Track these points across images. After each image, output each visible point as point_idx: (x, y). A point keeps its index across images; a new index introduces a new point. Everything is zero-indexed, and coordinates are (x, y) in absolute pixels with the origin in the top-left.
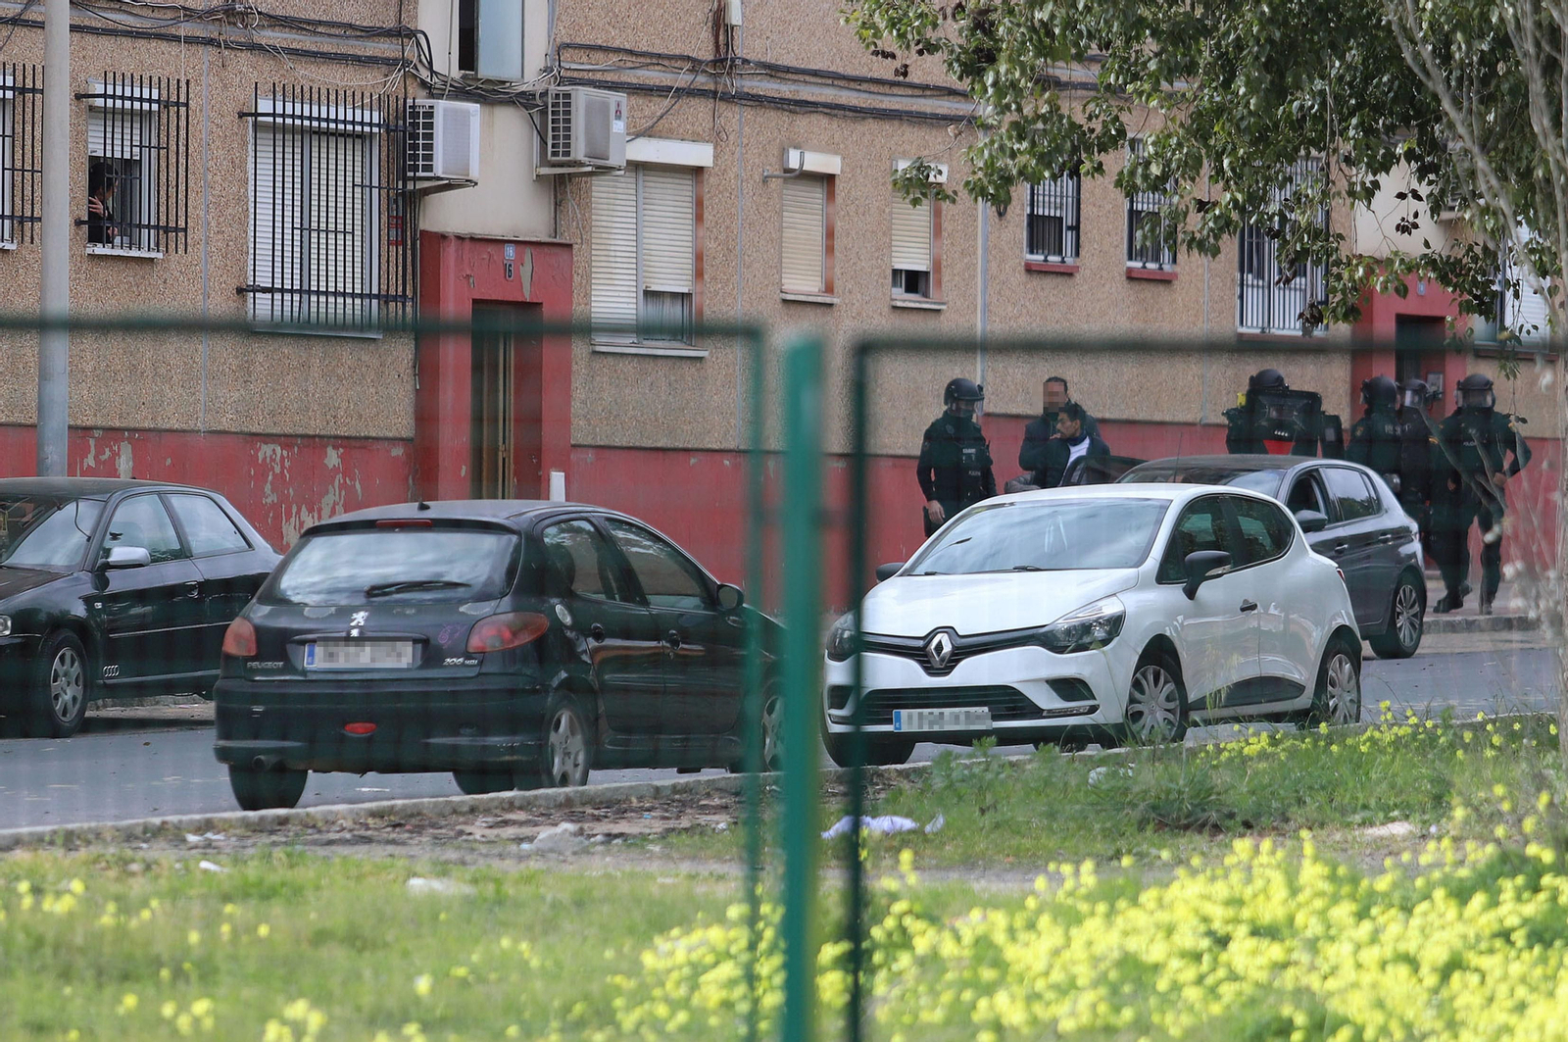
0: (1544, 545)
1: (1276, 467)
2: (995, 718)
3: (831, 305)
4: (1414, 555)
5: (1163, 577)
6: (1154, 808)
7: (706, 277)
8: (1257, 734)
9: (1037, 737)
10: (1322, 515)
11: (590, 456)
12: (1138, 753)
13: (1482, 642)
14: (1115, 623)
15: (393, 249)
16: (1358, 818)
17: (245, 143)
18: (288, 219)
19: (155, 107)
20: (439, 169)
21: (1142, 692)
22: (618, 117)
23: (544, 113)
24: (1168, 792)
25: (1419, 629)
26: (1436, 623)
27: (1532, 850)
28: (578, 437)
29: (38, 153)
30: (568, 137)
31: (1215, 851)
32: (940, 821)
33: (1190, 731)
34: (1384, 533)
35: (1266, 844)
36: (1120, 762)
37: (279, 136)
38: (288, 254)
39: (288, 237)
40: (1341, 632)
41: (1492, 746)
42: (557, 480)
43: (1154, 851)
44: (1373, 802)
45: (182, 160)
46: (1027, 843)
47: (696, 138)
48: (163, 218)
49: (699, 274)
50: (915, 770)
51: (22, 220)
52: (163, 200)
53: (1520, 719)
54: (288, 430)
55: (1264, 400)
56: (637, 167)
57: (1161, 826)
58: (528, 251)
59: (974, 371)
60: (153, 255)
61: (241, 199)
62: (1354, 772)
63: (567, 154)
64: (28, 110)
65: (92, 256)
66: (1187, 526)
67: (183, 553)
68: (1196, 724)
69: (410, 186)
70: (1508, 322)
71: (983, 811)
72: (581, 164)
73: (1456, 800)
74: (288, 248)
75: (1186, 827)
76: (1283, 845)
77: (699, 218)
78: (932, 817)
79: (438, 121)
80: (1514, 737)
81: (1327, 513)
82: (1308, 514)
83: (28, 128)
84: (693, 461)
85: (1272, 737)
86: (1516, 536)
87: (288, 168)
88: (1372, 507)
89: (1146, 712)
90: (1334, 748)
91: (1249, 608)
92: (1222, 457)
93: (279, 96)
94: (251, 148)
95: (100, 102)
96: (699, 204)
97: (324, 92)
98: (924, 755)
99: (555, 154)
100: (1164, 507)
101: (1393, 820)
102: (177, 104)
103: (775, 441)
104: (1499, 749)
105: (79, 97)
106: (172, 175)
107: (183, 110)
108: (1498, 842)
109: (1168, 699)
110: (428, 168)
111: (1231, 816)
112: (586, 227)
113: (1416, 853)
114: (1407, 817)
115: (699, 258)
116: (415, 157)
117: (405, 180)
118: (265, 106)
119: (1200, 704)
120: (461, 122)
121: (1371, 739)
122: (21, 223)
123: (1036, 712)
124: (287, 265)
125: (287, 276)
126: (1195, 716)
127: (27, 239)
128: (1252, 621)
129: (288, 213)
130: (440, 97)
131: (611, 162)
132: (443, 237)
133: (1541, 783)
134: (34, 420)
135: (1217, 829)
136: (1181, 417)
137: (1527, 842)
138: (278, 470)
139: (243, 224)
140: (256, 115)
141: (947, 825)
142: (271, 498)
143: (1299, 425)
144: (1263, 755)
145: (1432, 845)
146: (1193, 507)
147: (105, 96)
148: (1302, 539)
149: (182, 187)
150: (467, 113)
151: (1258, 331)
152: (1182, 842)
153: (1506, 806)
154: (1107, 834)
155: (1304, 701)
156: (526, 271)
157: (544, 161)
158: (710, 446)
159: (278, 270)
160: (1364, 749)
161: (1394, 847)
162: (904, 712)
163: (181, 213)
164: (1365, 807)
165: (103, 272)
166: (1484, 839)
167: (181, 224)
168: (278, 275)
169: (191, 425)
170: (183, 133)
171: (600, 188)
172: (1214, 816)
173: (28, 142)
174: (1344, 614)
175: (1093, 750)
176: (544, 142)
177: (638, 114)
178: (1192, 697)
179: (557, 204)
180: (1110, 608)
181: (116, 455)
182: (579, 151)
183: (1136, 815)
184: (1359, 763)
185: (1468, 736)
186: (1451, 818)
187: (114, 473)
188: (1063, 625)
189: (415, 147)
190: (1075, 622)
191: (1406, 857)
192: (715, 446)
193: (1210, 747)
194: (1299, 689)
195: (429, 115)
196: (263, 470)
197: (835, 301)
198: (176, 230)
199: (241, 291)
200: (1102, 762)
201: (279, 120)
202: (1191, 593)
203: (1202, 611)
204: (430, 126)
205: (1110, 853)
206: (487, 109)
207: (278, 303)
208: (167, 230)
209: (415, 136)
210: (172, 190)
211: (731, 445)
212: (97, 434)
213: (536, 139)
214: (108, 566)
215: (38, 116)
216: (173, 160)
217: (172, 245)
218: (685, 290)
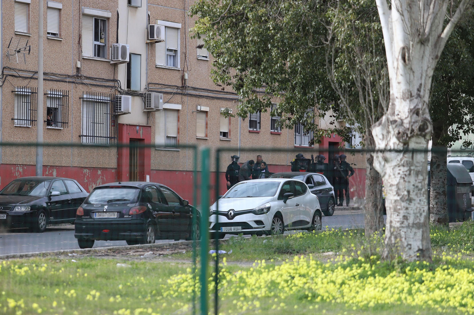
1: (303, 175)
3: (206, 139)
5: (279, 198)
6: (277, 249)
7: (180, 133)
8: (300, 233)
9: (252, 233)
11: (155, 172)
12: (274, 237)
13: (346, 212)
14: (268, 209)
15: (112, 127)
17: (81, 104)
18: (90, 121)
19: (61, 96)
20: (122, 110)
21: (274, 223)
22: (161, 99)
23: (145, 98)
24: (281, 245)
25: (334, 210)
26: (337, 208)
28: (152, 168)
29: (36, 106)
30: (150, 103)
31: (291, 258)
32: (231, 251)
33: (285, 232)
34: (326, 189)
35: (302, 257)
36: (270, 238)
37: (88, 103)
38: (90, 128)
39: (90, 125)
40: (317, 210)
41: (350, 235)
42: (148, 177)
43: (277, 258)
44: (325, 247)
45: (67, 108)
46: (250, 256)
47: (178, 103)
48: (63, 120)
49: (178, 133)
50: (225, 240)
52: (63, 116)
53: (356, 229)
54: (90, 166)
55: (299, 161)
56: (165, 110)
57: (279, 253)
58: (142, 128)
60: (61, 128)
61: (80, 116)
62: (320, 241)
63: (150, 107)
64: (34, 97)
65: (48, 129)
66: (285, 187)
67: (67, 193)
69: (116, 114)
70: (353, 143)
71: (240, 249)
72: (153, 109)
73: (343, 247)
74: (90, 127)
75: (284, 253)
76: (305, 257)
77: (178, 121)
78: (229, 250)
79: (122, 99)
80: (355, 233)
81: (314, 184)
82: (310, 185)
83: (34, 101)
84: (177, 173)
85: (303, 233)
87: (90, 110)
88: (323, 183)
89: (275, 227)
90: (316, 236)
91: (298, 205)
93: (88, 94)
95: (49, 95)
96: (178, 117)
97: (98, 93)
98: (227, 237)
99: (147, 107)
100: (279, 183)
101: (329, 251)
103: (199, 169)
104: (352, 236)
105: (45, 94)
106: (65, 111)
107: (67, 97)
108: (352, 256)
109: (280, 225)
110: (120, 110)
111: (294, 250)
112: (154, 123)
113: (334, 258)
114: (332, 251)
115: (178, 129)
116: (117, 107)
117: (115, 112)
118: (85, 96)
119: (287, 226)
120: (127, 100)
121: (324, 234)
122: (32, 121)
123: (252, 228)
124: (90, 131)
125: (90, 133)
126: (286, 229)
127: (34, 125)
128: (298, 208)
129: (90, 119)
130: (123, 94)
131: (159, 109)
132: (123, 125)
134: (35, 164)
135: (291, 253)
136: (282, 164)
138: (87, 175)
139: (80, 122)
140: (83, 98)
141: (233, 252)
142: (86, 181)
143: (306, 166)
144: (301, 237)
145: (337, 257)
146: (286, 183)
148: (309, 190)
149: (67, 114)
150: (129, 98)
151: (299, 145)
152: (283, 256)
153: (354, 249)
154: (267, 254)
155: (309, 225)
156: (141, 132)
157: (145, 108)
158: (181, 170)
159: (88, 132)
160: (322, 236)
161: (329, 257)
162: (223, 228)
163: (67, 119)
164: (323, 248)
165: (51, 132)
166: (349, 256)
167: (67, 122)
169: (69, 165)
170: (67, 102)
171: (157, 114)
172: (290, 251)
173: (34, 104)
174: (318, 207)
175: (264, 236)
176: (145, 104)
177: (165, 98)
178: (285, 224)
179: (148, 118)
180: (268, 205)
181: (53, 171)
182: (153, 106)
183: (273, 250)
184: (321, 239)
185: (345, 233)
186: (341, 251)
187: (52, 175)
188: (257, 209)
189: (117, 105)
190: (260, 208)
191: (332, 259)
193: (289, 235)
194: (308, 223)
195: (120, 98)
196: (85, 174)
197: (208, 138)
199: (80, 136)
200: (266, 238)
201: (88, 99)
202: (285, 202)
203: (287, 206)
204: (120, 101)
205: (268, 258)
206: (133, 97)
207: (88, 139)
208: (64, 123)
209: (117, 103)
210: (65, 114)
211: (185, 170)
212: (49, 167)
213: (143, 103)
214: (51, 196)
215: (36, 98)
216: (65, 108)
217: (65, 126)
218: (175, 136)
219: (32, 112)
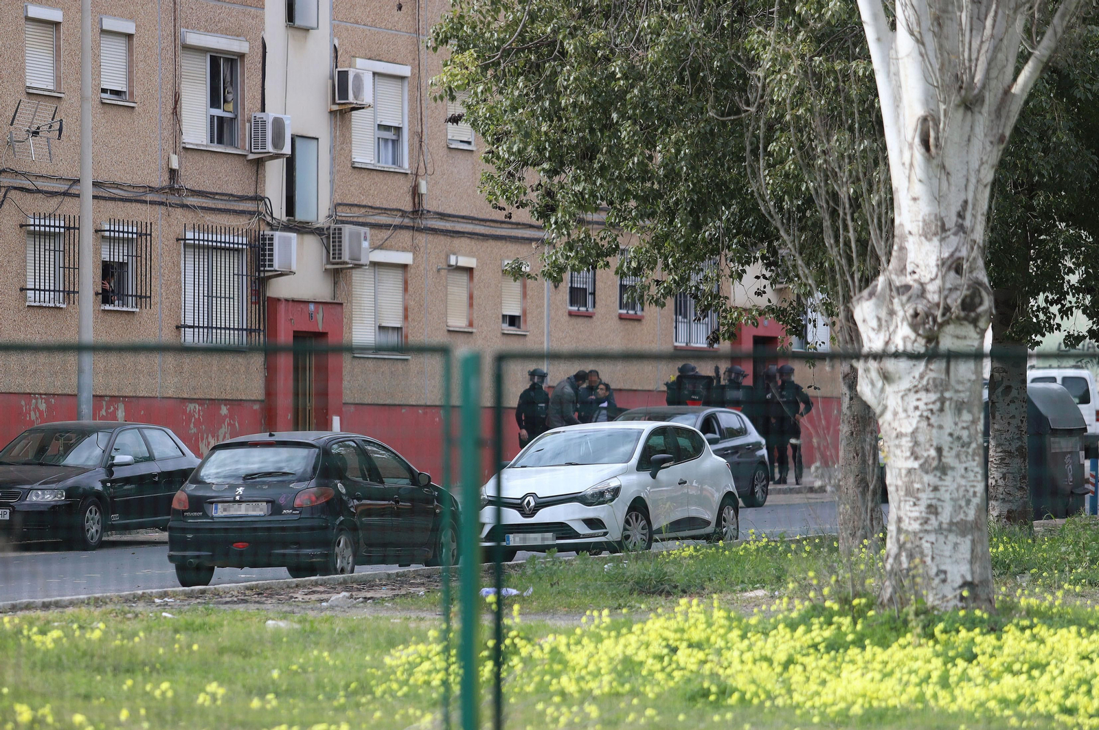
0: (833, 451)
1: (694, 412)
2: (558, 538)
3: (471, 333)
4: (763, 456)
5: (641, 467)
6: (637, 583)
7: (409, 319)
8: (688, 546)
9: (577, 548)
10: (717, 436)
11: (352, 408)
12: (628, 556)
13: (797, 499)
14: (616, 491)
15: (254, 306)
16: (739, 588)
17: (180, 254)
18: (201, 292)
19: (135, 236)
20: (276, 266)
21: (630, 525)
22: (365, 239)
23: (328, 237)
24: (644, 575)
25: (766, 492)
26: (774, 489)
27: (828, 604)
28: (347, 398)
29: (76, 260)
30: (340, 250)
31: (668, 604)
32: (531, 589)
33: (654, 544)
34: (748, 445)
35: (695, 601)
36: (620, 560)
37: (197, 250)
38: (201, 309)
39: (201, 300)
40: (729, 494)
41: (805, 551)
42: (336, 421)
43: (637, 605)
44: (746, 580)
45: (148, 262)
46: (574, 601)
47: (404, 250)
48: (139, 291)
49: (406, 317)
50: (517, 565)
51: (69, 293)
52: (139, 282)
53: (820, 537)
54: (202, 397)
55: (686, 381)
56: (375, 264)
57: (640, 592)
58: (321, 307)
59: (544, 367)
60: (134, 310)
61: (178, 282)
62: (736, 565)
63: (340, 258)
64: (72, 238)
65: (104, 311)
66: (651, 442)
67: (150, 458)
68: (656, 541)
69: (262, 275)
70: (810, 339)
71: (552, 585)
72: (347, 263)
73: (790, 579)
74: (201, 306)
75: (653, 593)
76: (701, 601)
77: (406, 289)
78: (527, 588)
79: (276, 242)
80: (816, 546)
81: (720, 434)
82: (710, 436)
83: (72, 247)
84: (403, 411)
85: (695, 548)
86: (819, 448)
87: (201, 266)
88: (742, 432)
89: (632, 534)
90: (727, 553)
91: (682, 483)
92: (665, 408)
93: (196, 230)
94: (183, 256)
95: (107, 234)
96: (406, 283)
97: (219, 228)
98: (520, 557)
99: (334, 258)
100: (640, 433)
101: (757, 589)
102: (146, 234)
103: (456, 400)
104: (809, 553)
105: (97, 231)
106: (144, 270)
107: (149, 237)
108: (810, 600)
109: (643, 529)
110: (271, 266)
111: (676, 587)
112: (349, 294)
113: (769, 605)
114: (763, 587)
115: (406, 309)
116: (265, 261)
117: (259, 271)
118: (189, 235)
119: (659, 531)
120: (287, 243)
121: (745, 548)
122: (68, 294)
123: (577, 536)
124: (201, 314)
125: (201, 320)
126: (657, 537)
127: (72, 302)
128: (685, 489)
129: (201, 289)
130: (277, 230)
131: (362, 262)
132: (279, 300)
133: (832, 570)
134: (76, 392)
135: (669, 594)
136: (647, 388)
137: (825, 601)
138: (197, 416)
139: (179, 294)
140: (185, 239)
141: (534, 592)
142: (193, 430)
143: (704, 393)
144: (691, 557)
145: (778, 601)
146: (655, 432)
147: (110, 231)
148: (709, 448)
149: (148, 276)
150: (290, 238)
151: (684, 345)
152: (651, 600)
153: (815, 582)
154: (614, 596)
155: (710, 529)
156: (320, 317)
157: (328, 262)
158: (412, 403)
159: (196, 317)
160: (741, 553)
161: (757, 603)
162: (511, 536)
163: (148, 289)
164: (743, 582)
165: (110, 319)
166: (803, 599)
167: (148, 294)
168: (196, 319)
169: (154, 394)
170: (149, 249)
171: (356, 275)
172: (667, 588)
173: (72, 254)
174: (731, 486)
175: (605, 554)
176: (328, 252)
177: (375, 238)
178: (655, 527)
179: (335, 283)
180: (614, 483)
181: (116, 409)
182: (346, 257)
183: (628, 587)
184: (738, 561)
185: (793, 546)
186: (786, 588)
187: (115, 418)
188: (590, 492)
189: (264, 255)
190: (597, 490)
191: (764, 607)
192: (414, 404)
193: (665, 553)
194: (708, 523)
195: (271, 239)
196: (190, 416)
197: (474, 330)
198: (146, 297)
199: (178, 327)
200: (611, 560)
201: (197, 242)
202: (654, 476)
203: (658, 485)
204: (271, 245)
205: (616, 606)
206: (300, 236)
207: (196, 333)
208: (141, 297)
209: (264, 250)
210: (144, 278)
211: (423, 403)
212: (106, 399)
213: (324, 251)
214: (113, 465)
215: (76, 241)
216: (144, 262)
217: (144, 305)
218: (399, 326)
219: (67, 272)
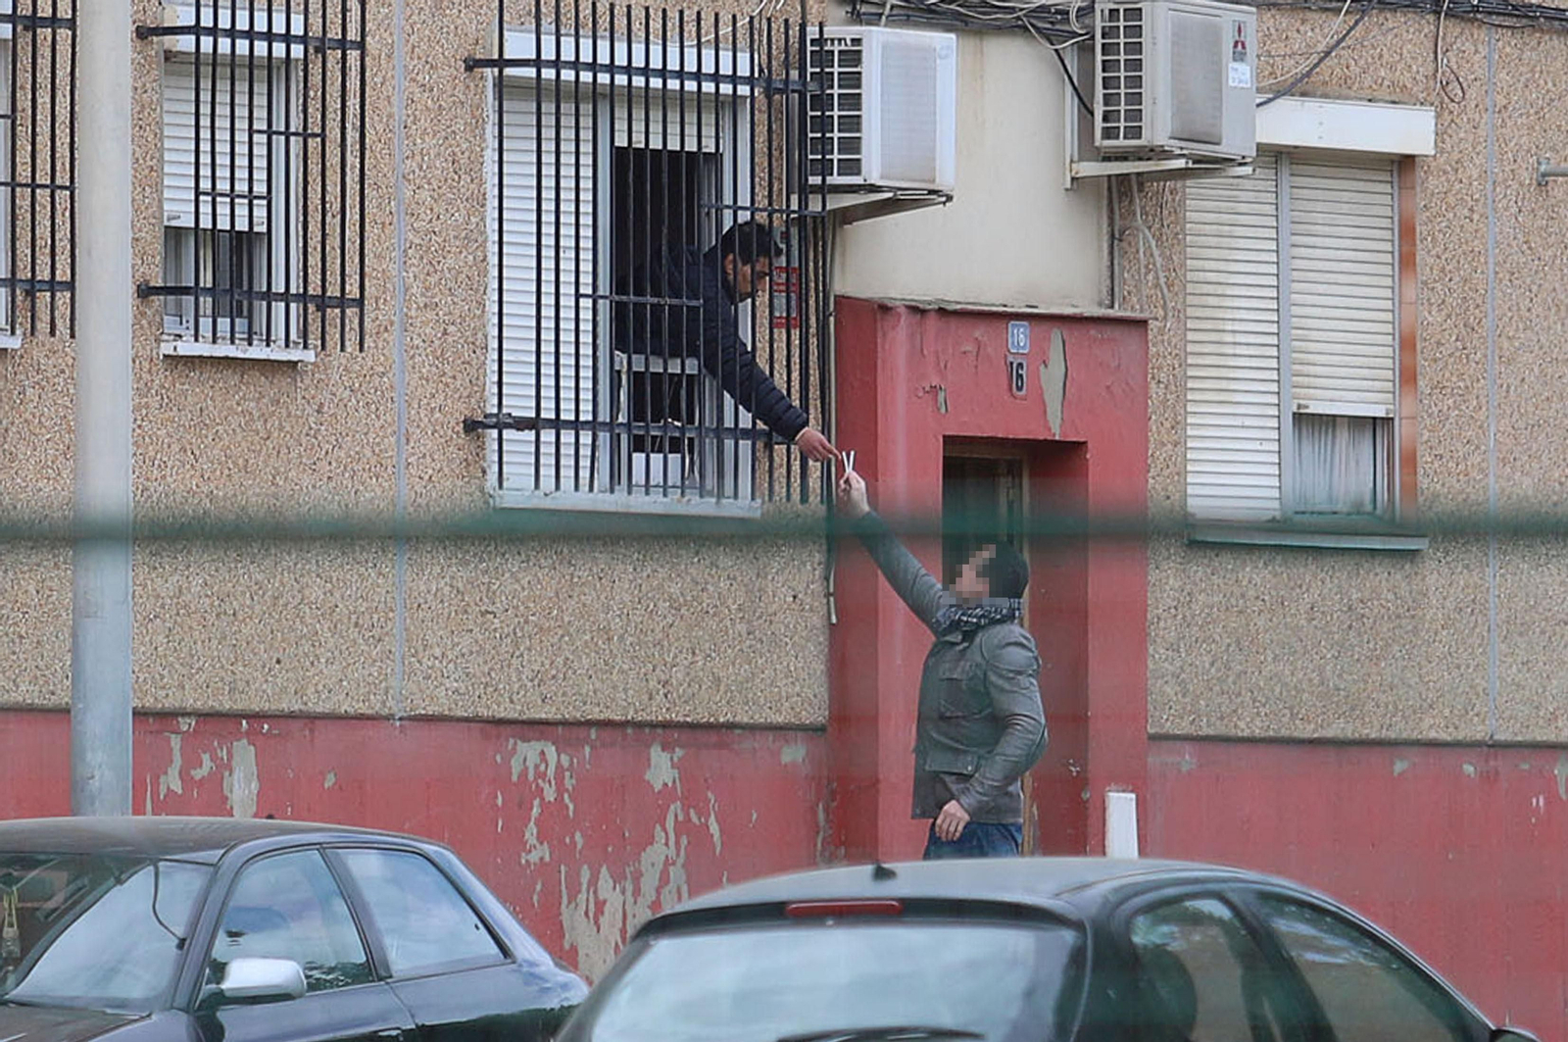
7: (1421, 383)
11: (1187, 759)
15: (780, 335)
17: (479, 122)
18: (567, 277)
19: (297, 50)
20: (874, 168)
22: (1239, 54)
23: (1086, 49)
28: (1163, 721)
29: (63, 151)
30: (1136, 98)
37: (548, 107)
38: (567, 349)
39: (567, 314)
42: (1121, 810)
45: (352, 160)
47: (1399, 97)
48: (315, 279)
49: (1408, 377)
51: (32, 287)
52: (315, 241)
54: (570, 713)
56: (1279, 157)
58: (1056, 335)
60: (294, 355)
61: (472, 238)
63: (1136, 133)
64: (44, 63)
65: (173, 360)
67: (371, 971)
69: (815, 205)
72: (1164, 154)
74: (567, 337)
77: (1406, 261)
79: (871, 69)
83: (44, 99)
84: (1399, 767)
87: (568, 171)
93: (548, 24)
94: (491, 131)
95: (186, 43)
96: (1407, 232)
97: (638, 14)
99: (1108, 133)
102: (343, 44)
103: (1566, 723)
105: (144, 33)
106: (333, 190)
107: (353, 55)
110: (852, 167)
112: (1175, 281)
115: (1407, 344)
116: (825, 145)
117: (805, 191)
118: (520, 45)
120: (921, 69)
122: (30, 293)
124: (567, 372)
125: (567, 394)
127: (43, 326)
129: (568, 265)
130: (874, 19)
131: (1223, 150)
132: (884, 308)
134: (62, 698)
138: (550, 794)
139: (478, 290)
140: (502, 63)
142: (539, 854)
147: (196, 30)
149: (352, 216)
150: (928, 54)
156: (1052, 377)
157: (1087, 149)
158: (1433, 735)
159: (548, 381)
163: (353, 268)
165: (196, 391)
167: (352, 290)
168: (548, 393)
169: (374, 706)
170: (353, 103)
171: (1201, 202)
173: (44, 128)
176: (1086, 109)
177: (1279, 48)
179: (1117, 238)
181: (224, 767)
182: (1158, 128)
187: (220, 804)
189: (824, 124)
192: (1444, 736)
195: (853, 57)
196: (523, 793)
198: (342, 302)
199: (472, 426)
201: (548, 74)
204: (855, 80)
206: (971, 43)
207: (548, 450)
208: (323, 303)
209: (822, 102)
210: (333, 222)
211: (1478, 732)
212: (185, 724)
213: (1071, 103)
214: (221, 999)
215: (62, 74)
216: (333, 159)
217: (333, 335)
218: (1380, 412)
219: (24, 203)
